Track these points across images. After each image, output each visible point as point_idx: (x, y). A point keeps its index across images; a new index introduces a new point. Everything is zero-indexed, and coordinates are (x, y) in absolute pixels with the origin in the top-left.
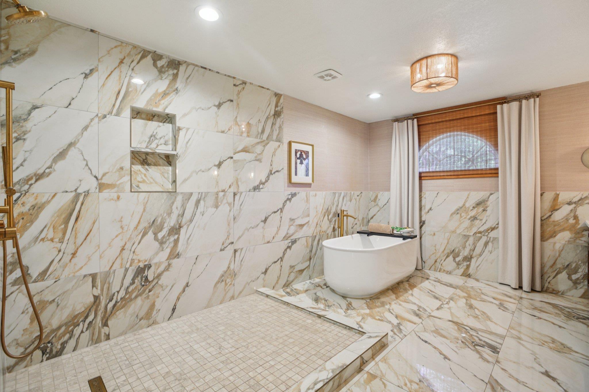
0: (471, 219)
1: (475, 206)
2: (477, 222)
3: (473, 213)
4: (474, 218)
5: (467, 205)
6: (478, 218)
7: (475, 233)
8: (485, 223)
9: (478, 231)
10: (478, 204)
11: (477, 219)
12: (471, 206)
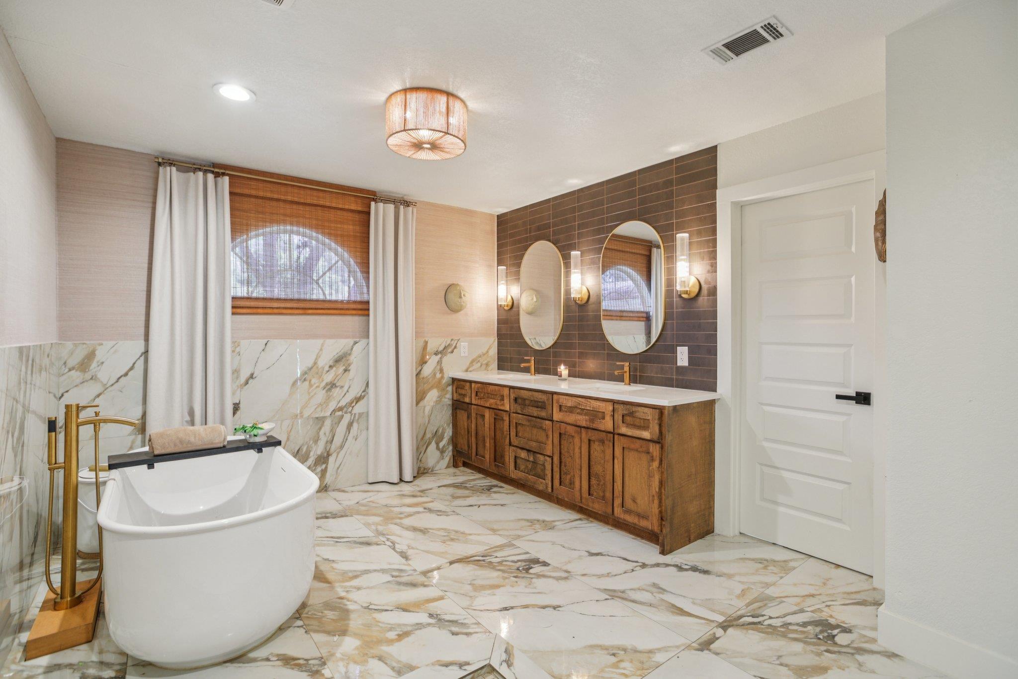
0: (326, 389)
1: (332, 364)
2: (336, 392)
3: (329, 378)
4: (332, 385)
5: (321, 363)
6: (337, 385)
7: (333, 411)
8: (348, 391)
9: (338, 406)
10: (338, 361)
11: (336, 387)
12: (326, 364)
